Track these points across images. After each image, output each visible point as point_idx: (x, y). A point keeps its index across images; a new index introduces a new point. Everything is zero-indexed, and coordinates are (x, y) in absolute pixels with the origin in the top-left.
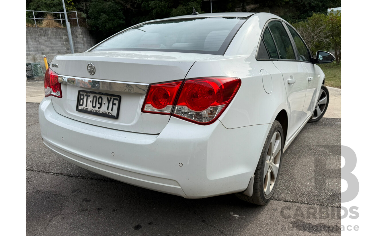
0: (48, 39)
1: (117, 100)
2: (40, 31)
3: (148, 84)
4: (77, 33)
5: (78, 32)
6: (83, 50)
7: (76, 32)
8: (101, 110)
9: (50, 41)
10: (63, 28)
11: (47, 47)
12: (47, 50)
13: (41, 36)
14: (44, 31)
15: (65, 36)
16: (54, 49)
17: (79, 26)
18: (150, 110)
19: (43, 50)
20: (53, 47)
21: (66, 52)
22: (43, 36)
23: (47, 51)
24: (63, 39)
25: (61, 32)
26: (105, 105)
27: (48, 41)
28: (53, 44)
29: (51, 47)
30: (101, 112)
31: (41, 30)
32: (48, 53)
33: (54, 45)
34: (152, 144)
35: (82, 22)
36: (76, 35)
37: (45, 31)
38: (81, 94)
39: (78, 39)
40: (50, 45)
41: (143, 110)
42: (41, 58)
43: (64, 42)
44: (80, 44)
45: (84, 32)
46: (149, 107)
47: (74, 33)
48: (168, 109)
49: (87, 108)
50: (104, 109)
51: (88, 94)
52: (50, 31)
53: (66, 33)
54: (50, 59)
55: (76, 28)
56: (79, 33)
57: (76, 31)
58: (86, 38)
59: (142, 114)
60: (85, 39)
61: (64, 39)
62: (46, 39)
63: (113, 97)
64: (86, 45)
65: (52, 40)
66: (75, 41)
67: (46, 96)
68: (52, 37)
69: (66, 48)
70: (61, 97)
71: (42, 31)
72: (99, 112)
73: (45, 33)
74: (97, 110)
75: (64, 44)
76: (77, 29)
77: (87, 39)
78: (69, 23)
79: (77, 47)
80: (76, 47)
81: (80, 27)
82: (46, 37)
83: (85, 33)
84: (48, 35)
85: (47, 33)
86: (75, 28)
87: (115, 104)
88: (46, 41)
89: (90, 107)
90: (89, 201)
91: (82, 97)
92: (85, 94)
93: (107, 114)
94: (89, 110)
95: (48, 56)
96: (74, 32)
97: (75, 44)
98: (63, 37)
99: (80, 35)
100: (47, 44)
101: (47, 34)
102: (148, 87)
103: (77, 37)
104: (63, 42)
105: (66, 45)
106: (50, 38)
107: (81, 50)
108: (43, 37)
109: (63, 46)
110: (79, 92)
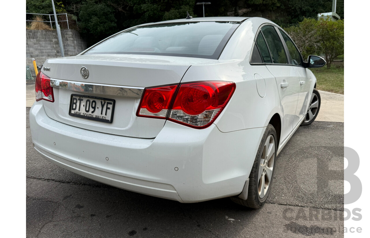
0: (37, 41)
1: (111, 104)
2: (29, 33)
3: (144, 88)
4: (67, 36)
5: (68, 34)
6: (73, 53)
7: (66, 34)
8: (95, 115)
9: (39, 44)
10: (53, 31)
11: (36, 49)
12: (37, 53)
13: (30, 38)
14: (33, 34)
15: (54, 38)
16: (43, 52)
17: (69, 28)
18: (145, 114)
19: (32, 53)
20: (42, 49)
21: (56, 55)
22: (32, 38)
24: (52, 41)
25: (51, 34)
26: (99, 109)
27: (37, 44)
28: (42, 47)
29: (40, 50)
30: (94, 117)
31: (30, 32)
32: (37, 56)
33: (43, 48)
34: (148, 148)
35: (73, 25)
36: (66, 38)
37: (34, 33)
38: (73, 98)
39: (68, 41)
40: (39, 48)
41: (138, 114)
42: (30, 61)
43: (54, 44)
44: (71, 47)
45: (74, 34)
46: (144, 111)
47: (64, 36)
48: (163, 113)
49: (80, 112)
50: (97, 113)
51: (81, 98)
52: (39, 33)
53: (56, 36)
54: (39, 62)
55: (67, 31)
56: (69, 36)
57: (67, 33)
58: (76, 40)
59: (137, 118)
60: (75, 42)
61: (53, 41)
62: (35, 42)
63: (107, 101)
64: (77, 48)
65: (41, 43)
66: (66, 44)
67: (37, 100)
68: (41, 39)
69: (55, 51)
70: (53, 101)
71: (30, 33)
72: (93, 116)
73: (34, 36)
74: (90, 114)
75: (53, 46)
76: (67, 32)
77: (78, 42)
78: (59, 25)
79: (68, 50)
80: (66, 50)
81: (70, 30)
82: (35, 40)
83: (76, 35)
84: (38, 37)
85: (36, 35)
86: (65, 31)
87: (109, 108)
88: (35, 44)
89: (83, 111)
90: (82, 207)
91: (75, 101)
92: (78, 98)
93: (101, 118)
94: (82, 114)
95: (37, 59)
96: (64, 35)
97: (66, 47)
98: (53, 39)
99: (70, 37)
100: (36, 47)
102: (143, 91)
103: (67, 40)
104: (52, 45)
105: (56, 47)
106: (39, 41)
107: (72, 53)
108: (32, 40)
109: (53, 49)
110: (72, 96)
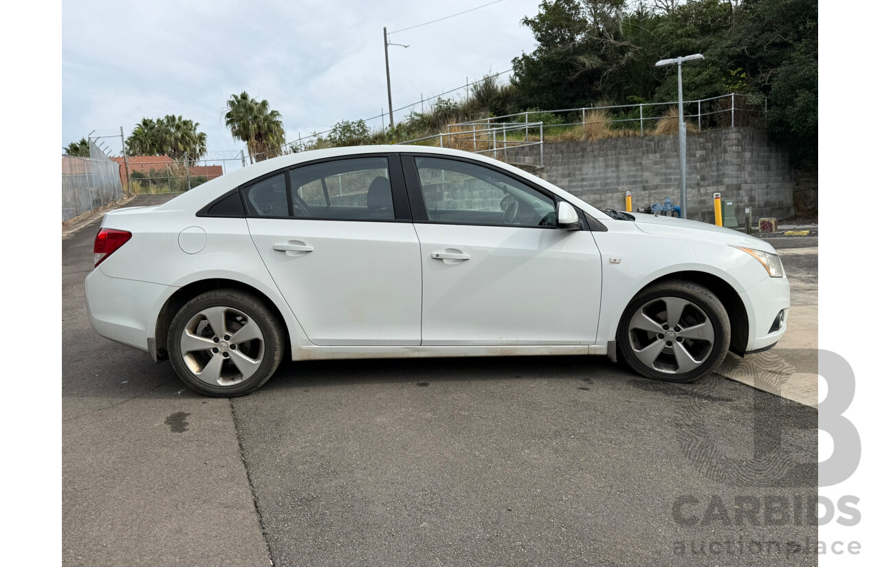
0: (661, 158)
2: (648, 143)
4: (726, 142)
5: (729, 139)
6: (734, 179)
7: (726, 139)
9: (665, 162)
10: (700, 133)
11: (657, 174)
12: (657, 181)
13: (647, 153)
14: (655, 144)
15: (701, 149)
16: (671, 179)
17: (735, 125)
19: (647, 182)
20: (670, 174)
21: (698, 184)
22: (652, 153)
23: (655, 183)
24: (695, 156)
25: (695, 142)
27: (660, 163)
28: (671, 168)
29: (665, 174)
31: (650, 141)
32: (657, 187)
33: (672, 171)
35: (747, 116)
36: (725, 147)
37: (659, 141)
39: (727, 154)
40: (664, 171)
42: (640, 198)
43: (697, 162)
44: (731, 167)
45: (748, 138)
47: (721, 142)
52: (669, 142)
53: (704, 143)
54: (658, 199)
55: (727, 131)
56: (731, 142)
57: (726, 137)
58: (752, 151)
60: (748, 155)
61: (698, 156)
62: (658, 159)
64: (748, 168)
65: (669, 160)
66: (721, 161)
68: (670, 153)
69: (698, 177)
71: (651, 143)
73: (658, 147)
75: (696, 167)
76: (729, 133)
77: (755, 154)
79: (723, 174)
80: (720, 173)
81: (734, 130)
82: (658, 155)
83: (752, 139)
84: (664, 150)
85: (662, 146)
86: (723, 131)
88: (656, 163)
95: (656, 193)
96: (720, 140)
97: (720, 167)
98: (698, 152)
99: (732, 146)
100: (656, 168)
101: (660, 148)
103: (726, 152)
104: (694, 164)
105: (701, 168)
106: (667, 156)
107: (731, 179)
108: (651, 156)
109: (693, 173)
